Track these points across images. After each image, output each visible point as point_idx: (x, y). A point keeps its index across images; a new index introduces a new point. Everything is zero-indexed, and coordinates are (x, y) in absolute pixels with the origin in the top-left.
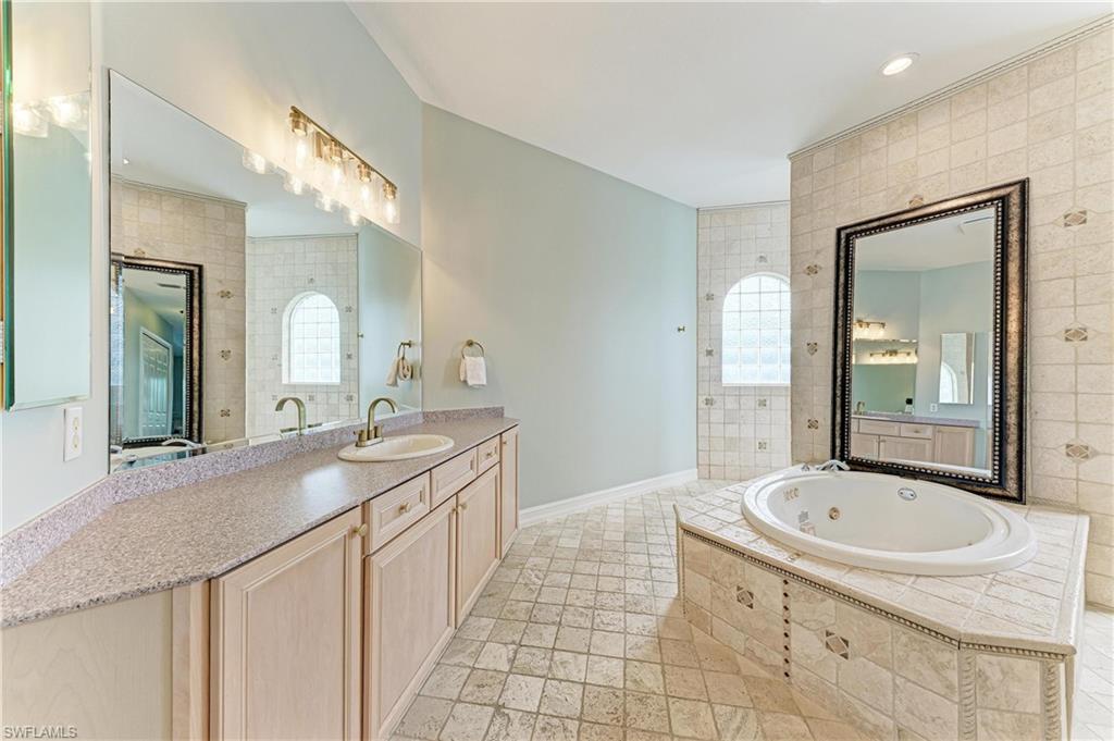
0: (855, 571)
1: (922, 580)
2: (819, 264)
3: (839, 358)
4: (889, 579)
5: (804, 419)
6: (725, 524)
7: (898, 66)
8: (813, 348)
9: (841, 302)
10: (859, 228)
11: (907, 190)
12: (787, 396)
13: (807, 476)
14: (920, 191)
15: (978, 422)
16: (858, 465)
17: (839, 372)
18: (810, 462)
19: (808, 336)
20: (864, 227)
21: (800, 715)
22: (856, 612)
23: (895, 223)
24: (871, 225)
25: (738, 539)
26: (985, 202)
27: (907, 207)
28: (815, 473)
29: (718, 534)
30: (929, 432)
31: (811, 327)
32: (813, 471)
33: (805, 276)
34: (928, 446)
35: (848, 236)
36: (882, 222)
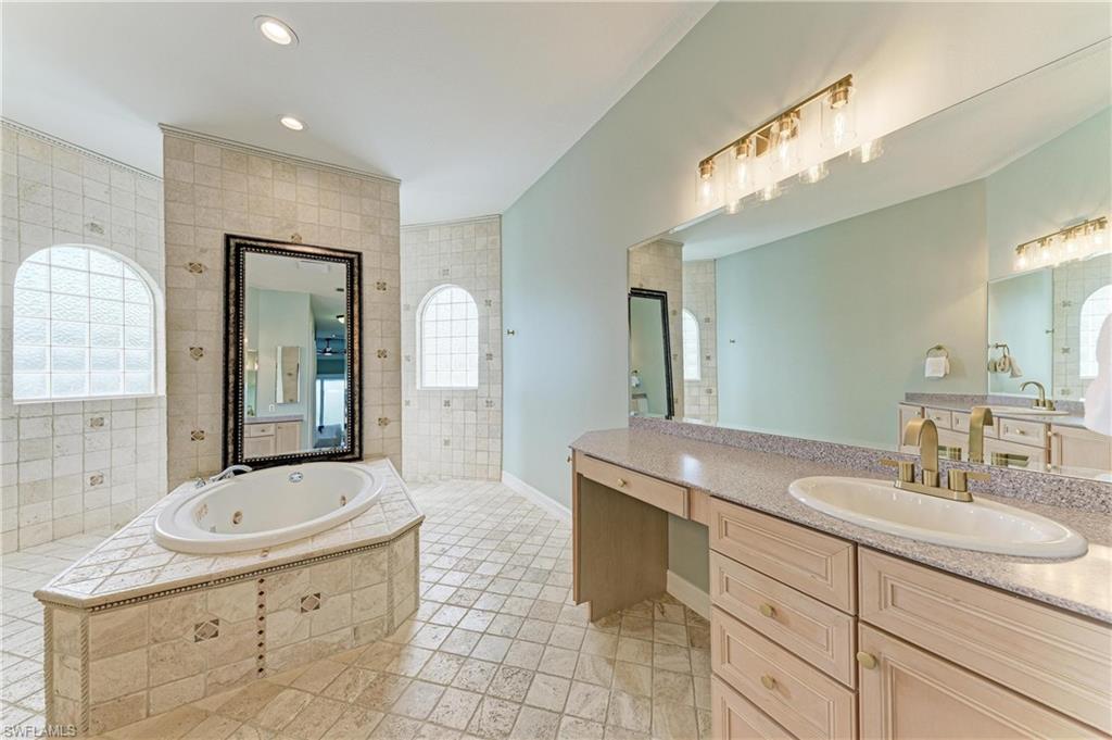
0: (315, 539)
1: (354, 521)
2: (204, 263)
3: (231, 365)
4: (339, 531)
5: (185, 431)
6: (157, 571)
7: (291, 123)
8: (198, 352)
9: (232, 309)
10: (249, 242)
11: (290, 227)
12: (159, 407)
13: (204, 492)
14: (299, 231)
15: (302, 416)
16: (258, 465)
17: (231, 378)
18: (201, 477)
19: (188, 340)
20: (254, 243)
21: (285, 688)
22: (326, 565)
23: (278, 250)
24: (260, 244)
25: (191, 572)
26: (341, 258)
27: (290, 240)
28: (213, 486)
29: (158, 582)
30: (271, 429)
31: (196, 330)
32: (209, 485)
33: (186, 272)
34: (272, 440)
35: (238, 246)
36: (270, 245)
